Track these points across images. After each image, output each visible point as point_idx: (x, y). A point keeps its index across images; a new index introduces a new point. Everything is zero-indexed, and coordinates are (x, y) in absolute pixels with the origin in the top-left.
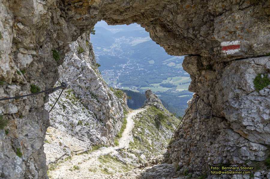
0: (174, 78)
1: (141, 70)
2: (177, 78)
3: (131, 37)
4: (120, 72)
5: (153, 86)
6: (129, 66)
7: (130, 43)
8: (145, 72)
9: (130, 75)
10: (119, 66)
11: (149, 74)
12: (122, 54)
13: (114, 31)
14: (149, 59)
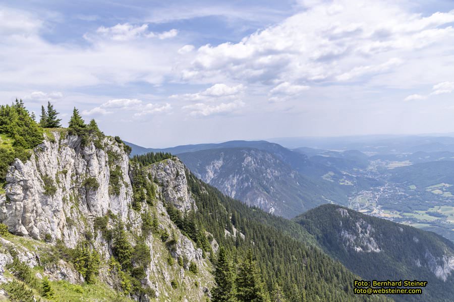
0: (442, 207)
1: (401, 195)
2: (446, 207)
3: (387, 161)
4: (379, 194)
5: (417, 213)
6: (388, 189)
7: (386, 166)
8: (406, 197)
9: (390, 199)
10: (377, 188)
11: (412, 199)
12: (379, 176)
13: (369, 154)
14: (409, 184)
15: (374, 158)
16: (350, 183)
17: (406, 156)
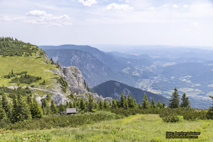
0: (184, 88)
1: (165, 81)
2: (186, 88)
3: (163, 62)
4: (153, 81)
5: (170, 91)
6: (159, 78)
7: (162, 65)
8: (167, 83)
9: (158, 84)
10: (153, 78)
11: (170, 84)
12: (156, 71)
13: (154, 57)
14: (171, 75)
15: (156, 60)
16: (138, 75)
17: (174, 59)
